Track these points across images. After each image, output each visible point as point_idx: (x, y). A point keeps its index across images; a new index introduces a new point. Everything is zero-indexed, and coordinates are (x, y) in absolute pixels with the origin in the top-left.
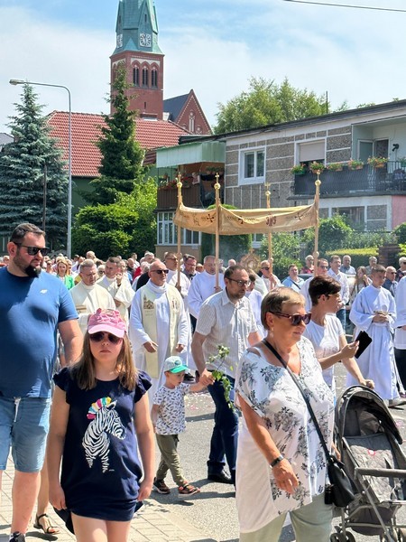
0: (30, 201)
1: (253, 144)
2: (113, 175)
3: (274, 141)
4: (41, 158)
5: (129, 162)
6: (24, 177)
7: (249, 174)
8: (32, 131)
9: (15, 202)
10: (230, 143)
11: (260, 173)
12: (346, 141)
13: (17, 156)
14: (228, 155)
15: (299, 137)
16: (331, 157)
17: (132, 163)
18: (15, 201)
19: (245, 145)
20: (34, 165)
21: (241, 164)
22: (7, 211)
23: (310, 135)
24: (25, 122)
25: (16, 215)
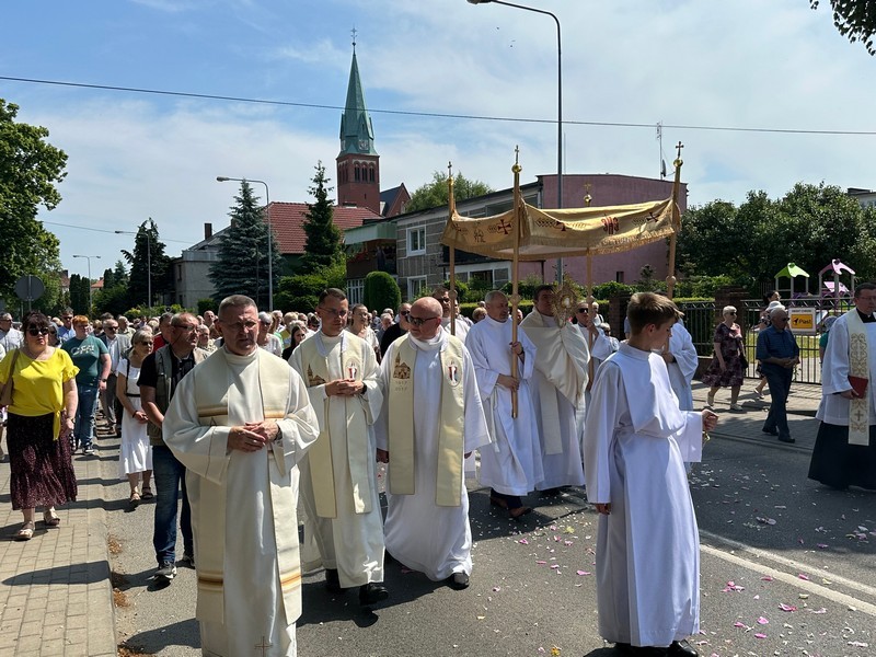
0: (249, 275)
1: (416, 224)
2: (315, 252)
3: (431, 221)
4: (257, 240)
5: (328, 241)
6: (244, 255)
7: (415, 247)
8: (249, 218)
9: (238, 275)
10: (399, 224)
11: (422, 246)
13: (238, 239)
14: (398, 233)
17: (331, 242)
18: (236, 274)
19: (410, 225)
20: (251, 245)
21: (409, 239)
22: (231, 283)
24: (244, 211)
25: (237, 286)
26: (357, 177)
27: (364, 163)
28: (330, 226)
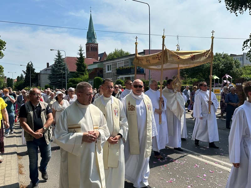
0: (60, 78)
1: (109, 63)
2: (80, 71)
3: (113, 62)
4: (62, 68)
5: (83, 68)
6: (58, 72)
7: (108, 70)
8: (60, 61)
9: (56, 78)
10: (104, 63)
11: (111, 70)
12: (128, 62)
13: (56, 67)
14: (104, 66)
15: (118, 62)
16: (125, 66)
17: (84, 68)
19: (107, 64)
21: (107, 68)
22: (54, 80)
23: (120, 61)
24: (58, 59)
25: (56, 81)
26: (92, 50)
27: (94, 46)
28: (84, 64)
